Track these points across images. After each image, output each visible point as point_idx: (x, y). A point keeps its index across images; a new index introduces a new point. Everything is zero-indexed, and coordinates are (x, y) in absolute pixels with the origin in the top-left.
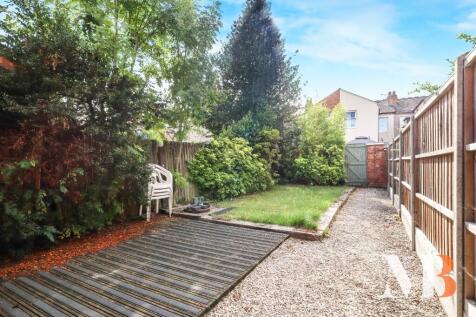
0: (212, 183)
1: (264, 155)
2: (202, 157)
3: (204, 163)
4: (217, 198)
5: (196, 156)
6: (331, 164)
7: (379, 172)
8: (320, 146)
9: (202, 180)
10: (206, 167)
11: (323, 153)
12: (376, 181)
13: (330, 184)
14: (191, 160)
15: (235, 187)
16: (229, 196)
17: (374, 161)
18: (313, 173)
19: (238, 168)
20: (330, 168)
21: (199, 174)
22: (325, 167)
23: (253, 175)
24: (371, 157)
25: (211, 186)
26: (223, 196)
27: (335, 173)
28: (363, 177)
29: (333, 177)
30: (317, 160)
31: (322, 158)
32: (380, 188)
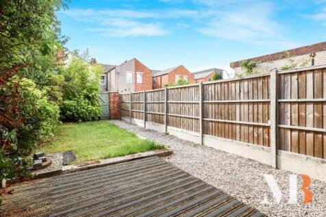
6: (93, 104)
7: (116, 109)
8: (85, 91)
11: (87, 97)
12: (115, 115)
13: (93, 119)
17: (114, 102)
18: (82, 113)
20: (94, 108)
22: (90, 107)
24: (112, 100)
27: (97, 111)
28: (107, 113)
29: (96, 114)
30: (84, 102)
31: (87, 101)
32: (117, 119)
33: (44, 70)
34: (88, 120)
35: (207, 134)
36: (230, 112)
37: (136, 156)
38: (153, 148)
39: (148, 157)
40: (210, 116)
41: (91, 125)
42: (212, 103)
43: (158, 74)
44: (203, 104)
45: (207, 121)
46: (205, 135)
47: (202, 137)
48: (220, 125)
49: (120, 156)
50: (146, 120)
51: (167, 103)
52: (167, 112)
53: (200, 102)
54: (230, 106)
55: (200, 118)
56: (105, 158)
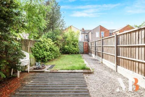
0: (43, 56)
1: (58, 45)
2: (37, 46)
3: (38, 48)
4: (45, 62)
5: (34, 46)
6: (75, 47)
7: (86, 49)
8: (72, 42)
9: (38, 55)
10: (39, 50)
11: (73, 44)
12: (86, 52)
13: (75, 53)
14: (33, 47)
15: (50, 57)
16: (48, 60)
17: (85, 46)
18: (71, 51)
19: (50, 50)
20: (76, 49)
21: (36, 53)
22: (74, 48)
23: (55, 52)
24: (85, 45)
25: (42, 57)
26: (47, 61)
27: (77, 50)
28: (82, 51)
29: (76, 51)
30: (72, 46)
31: (73, 46)
32: (87, 54)
33: (56, 35)
34: (73, 54)
35: (119, 65)
36: (132, 53)
37: (74, 71)
38: (84, 68)
39: (79, 72)
40: (121, 55)
41: (73, 56)
42: (122, 47)
43: (114, 31)
44: (117, 47)
45: (119, 57)
46: (118, 66)
47: (117, 67)
48: (126, 60)
49: (67, 70)
50: (95, 55)
51: (102, 47)
52: (103, 51)
53: (115, 46)
54: (132, 48)
55: (115, 55)
56: (61, 70)
